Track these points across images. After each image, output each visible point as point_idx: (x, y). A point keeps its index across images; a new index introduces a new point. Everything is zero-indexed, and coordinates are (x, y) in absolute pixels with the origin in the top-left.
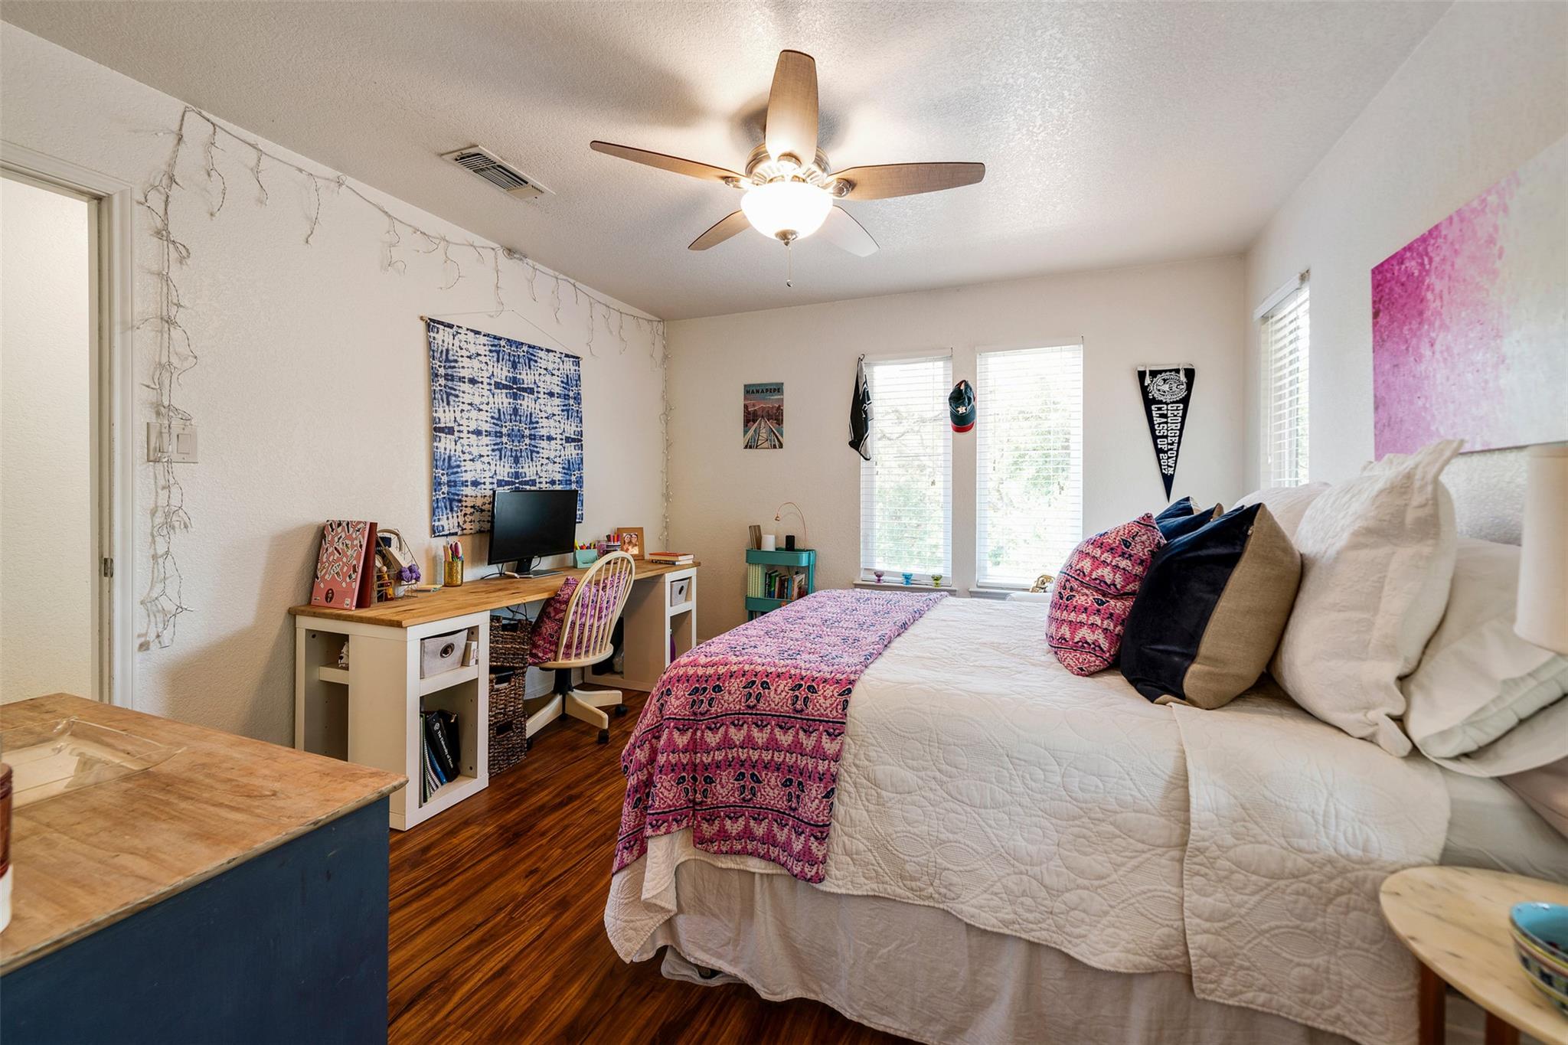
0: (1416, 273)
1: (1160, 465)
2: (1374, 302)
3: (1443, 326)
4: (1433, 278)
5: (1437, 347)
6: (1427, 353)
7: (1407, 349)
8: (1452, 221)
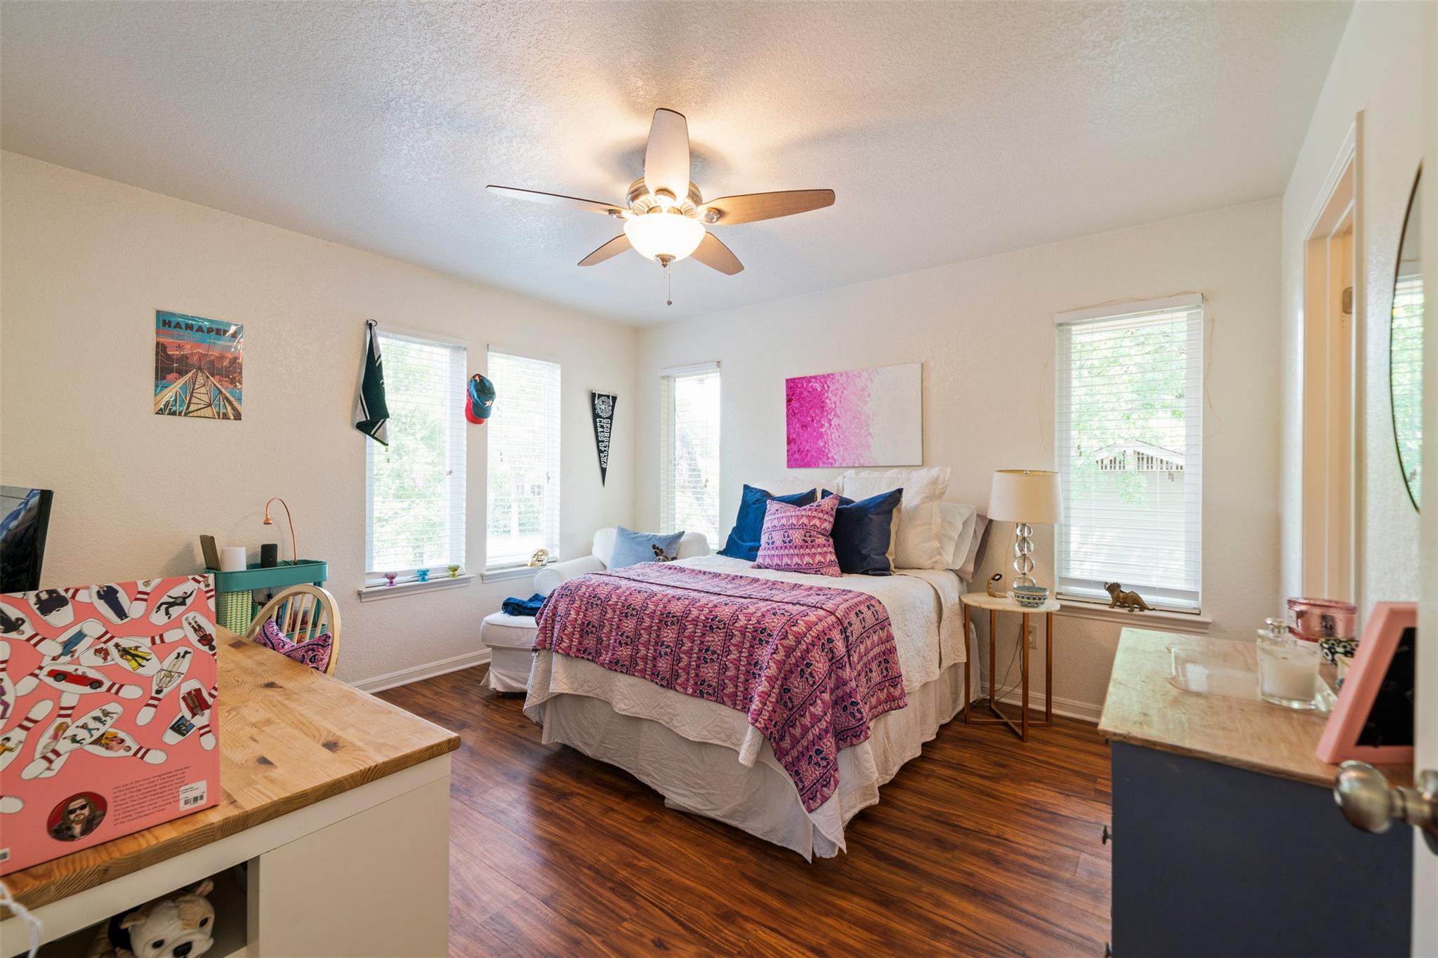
0: (819, 390)
1: (600, 461)
2: (788, 395)
3: (836, 415)
4: (830, 395)
5: (832, 423)
6: (827, 425)
7: (813, 420)
8: (841, 375)
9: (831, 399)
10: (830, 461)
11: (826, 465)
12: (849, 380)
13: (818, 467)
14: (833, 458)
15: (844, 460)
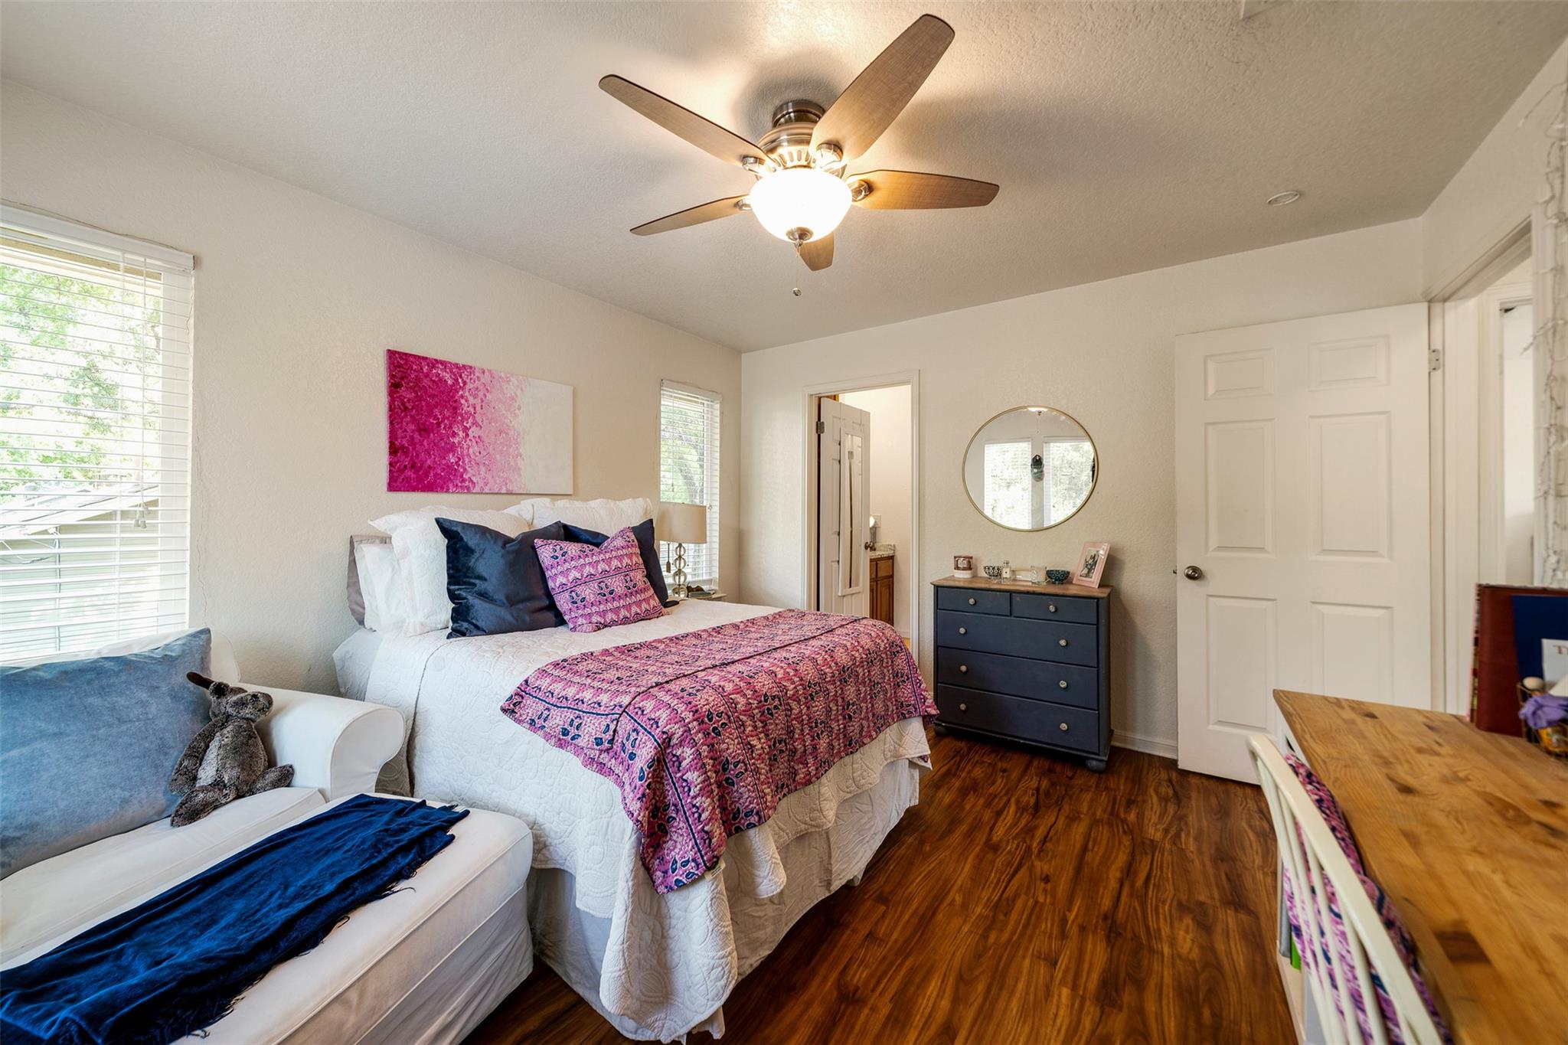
2: (392, 376)
3: (475, 424)
4: (467, 394)
5: (470, 432)
6: (461, 434)
7: (439, 425)
8: (484, 372)
9: (468, 401)
10: (467, 484)
11: (459, 489)
12: (495, 382)
13: (447, 491)
14: (471, 480)
15: (486, 484)
